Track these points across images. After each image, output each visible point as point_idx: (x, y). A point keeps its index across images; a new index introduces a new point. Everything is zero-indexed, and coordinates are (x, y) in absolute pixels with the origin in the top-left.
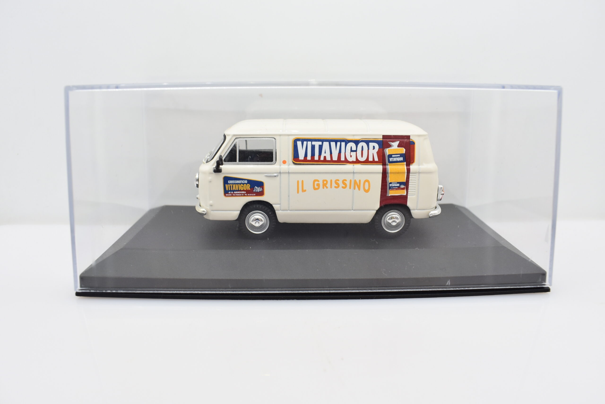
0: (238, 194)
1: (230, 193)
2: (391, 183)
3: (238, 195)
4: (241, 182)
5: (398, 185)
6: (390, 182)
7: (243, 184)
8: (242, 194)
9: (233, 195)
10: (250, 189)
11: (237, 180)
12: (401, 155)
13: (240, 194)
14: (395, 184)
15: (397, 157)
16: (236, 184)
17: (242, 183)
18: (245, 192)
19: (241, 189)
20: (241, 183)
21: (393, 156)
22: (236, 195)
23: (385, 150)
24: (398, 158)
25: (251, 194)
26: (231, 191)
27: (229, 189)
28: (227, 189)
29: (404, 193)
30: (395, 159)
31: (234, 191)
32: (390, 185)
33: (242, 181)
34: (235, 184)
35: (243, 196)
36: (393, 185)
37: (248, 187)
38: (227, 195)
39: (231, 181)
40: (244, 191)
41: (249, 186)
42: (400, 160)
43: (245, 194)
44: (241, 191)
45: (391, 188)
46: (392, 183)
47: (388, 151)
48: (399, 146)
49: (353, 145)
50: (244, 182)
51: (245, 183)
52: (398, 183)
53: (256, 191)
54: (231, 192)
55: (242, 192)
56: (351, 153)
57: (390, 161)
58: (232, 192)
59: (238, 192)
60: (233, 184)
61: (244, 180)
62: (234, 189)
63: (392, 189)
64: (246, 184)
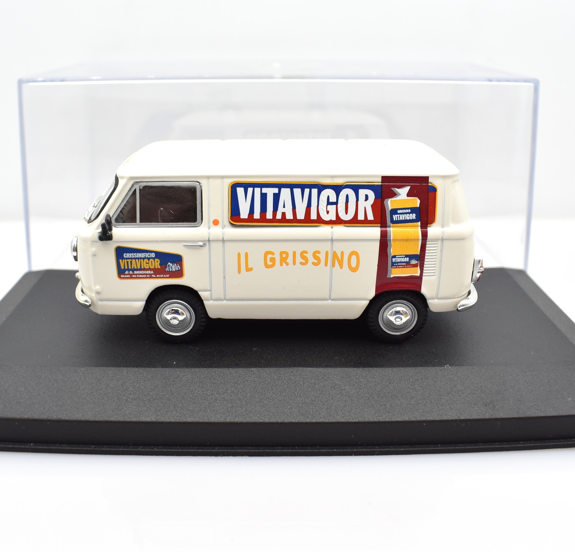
0: (140, 274)
1: (127, 272)
2: (394, 257)
3: (141, 276)
4: (144, 255)
5: (407, 259)
6: (392, 255)
7: (149, 259)
8: (147, 274)
9: (133, 276)
10: (159, 267)
11: (138, 253)
12: (413, 210)
13: (144, 274)
14: (402, 257)
15: (406, 213)
16: (137, 258)
17: (146, 257)
18: (152, 272)
19: (146, 268)
20: (144, 257)
21: (399, 212)
22: (138, 276)
23: (385, 202)
24: (408, 215)
25: (163, 275)
26: (129, 270)
27: (126, 268)
28: (122, 268)
29: (417, 273)
30: (402, 217)
31: (133, 270)
32: (394, 260)
33: (146, 254)
34: (134, 258)
35: (148, 278)
36: (399, 260)
37: (157, 263)
38: (122, 276)
39: (127, 254)
40: (150, 269)
41: (157, 261)
42: (411, 219)
43: (152, 274)
44: (144, 269)
45: (395, 264)
46: (397, 257)
47: (390, 204)
48: (409, 195)
49: (330, 193)
50: (149, 255)
51: (152, 258)
52: (406, 256)
53: (170, 270)
54: (129, 272)
55: (147, 271)
56: (328, 206)
57: (394, 220)
58: (131, 272)
59: (141, 272)
60: (132, 258)
61: (150, 253)
62: (134, 267)
63: (396, 266)
64: (154, 259)
